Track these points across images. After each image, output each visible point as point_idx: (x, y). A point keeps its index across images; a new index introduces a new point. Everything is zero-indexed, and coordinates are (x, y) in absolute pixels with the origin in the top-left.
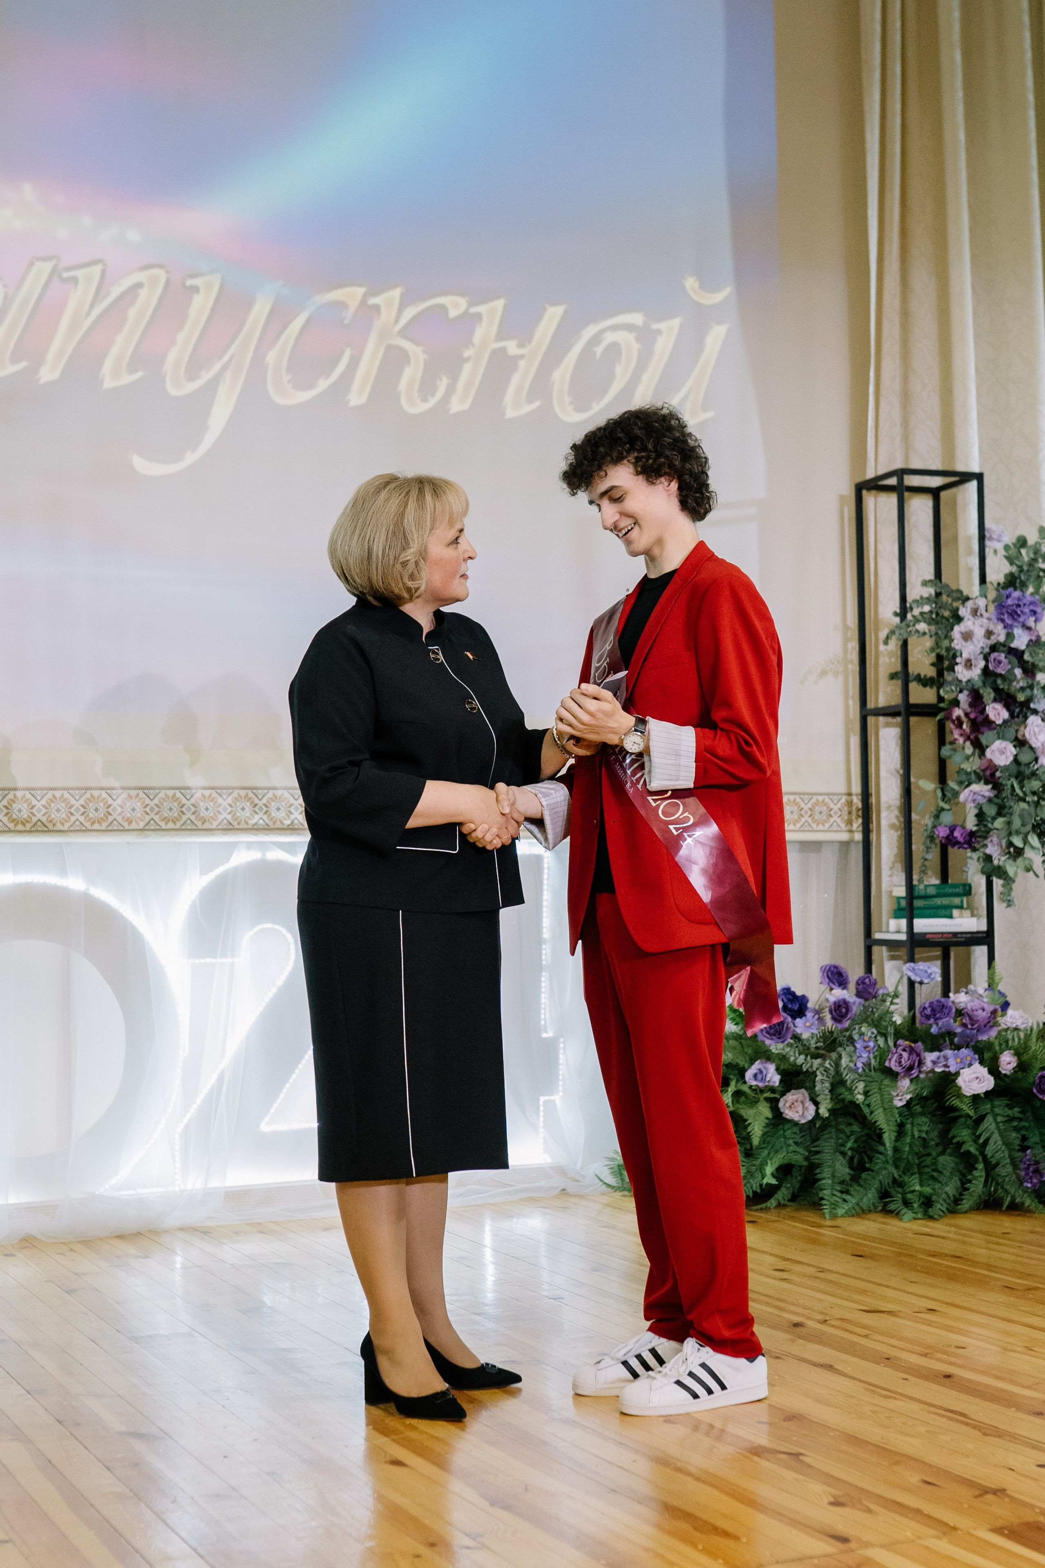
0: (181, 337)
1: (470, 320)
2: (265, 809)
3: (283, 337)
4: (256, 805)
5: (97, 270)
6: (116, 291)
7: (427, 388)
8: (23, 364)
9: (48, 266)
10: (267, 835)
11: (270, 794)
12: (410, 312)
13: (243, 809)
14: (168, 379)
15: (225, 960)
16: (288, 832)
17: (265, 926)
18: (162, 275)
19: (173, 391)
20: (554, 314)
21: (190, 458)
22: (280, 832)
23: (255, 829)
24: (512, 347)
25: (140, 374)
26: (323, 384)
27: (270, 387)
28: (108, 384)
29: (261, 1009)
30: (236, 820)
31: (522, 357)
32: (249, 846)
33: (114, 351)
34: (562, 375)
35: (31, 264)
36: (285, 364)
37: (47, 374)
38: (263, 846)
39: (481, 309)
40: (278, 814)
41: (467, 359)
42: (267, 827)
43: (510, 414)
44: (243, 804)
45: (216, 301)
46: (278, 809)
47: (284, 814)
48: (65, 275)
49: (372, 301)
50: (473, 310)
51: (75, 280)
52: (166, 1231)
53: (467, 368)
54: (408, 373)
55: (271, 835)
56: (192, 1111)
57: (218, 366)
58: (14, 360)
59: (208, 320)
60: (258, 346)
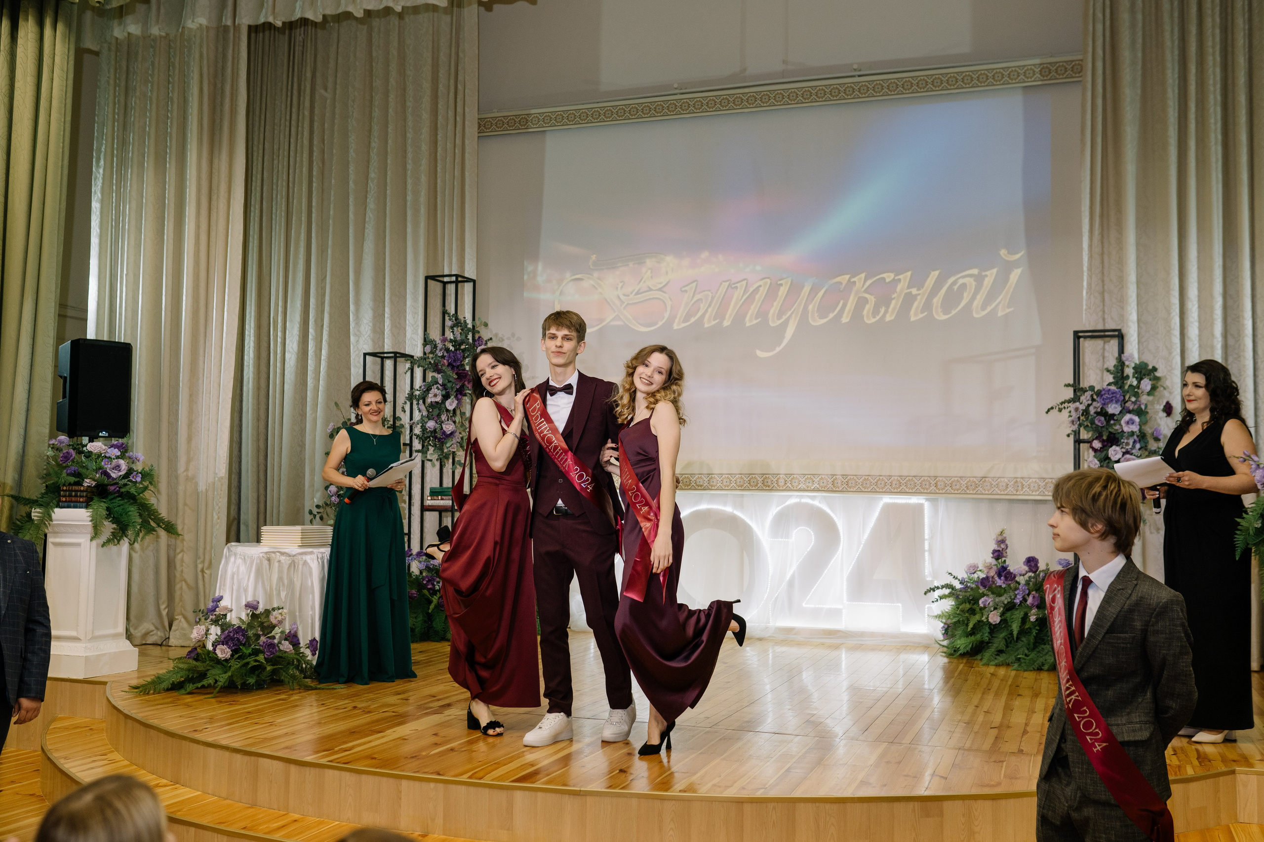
0: (775, 304)
1: (896, 282)
3: (815, 299)
5: (744, 283)
6: (751, 290)
7: (876, 311)
8: (718, 321)
9: (727, 283)
10: (804, 492)
12: (869, 282)
14: (770, 320)
15: (786, 540)
17: (802, 527)
18: (768, 281)
19: (772, 324)
20: (935, 274)
21: (778, 349)
23: (800, 490)
24: (914, 291)
25: (760, 320)
26: (831, 315)
27: (809, 319)
28: (748, 324)
29: (801, 560)
31: (919, 294)
33: (750, 312)
34: (937, 301)
35: (721, 284)
36: (816, 309)
37: (726, 323)
38: (802, 497)
39: (901, 277)
41: (894, 298)
43: (913, 319)
45: (789, 288)
48: (733, 286)
49: (853, 280)
50: (896, 278)
51: (736, 288)
53: (893, 302)
54: (867, 307)
57: (790, 313)
58: (715, 319)
59: (785, 297)
60: (805, 303)
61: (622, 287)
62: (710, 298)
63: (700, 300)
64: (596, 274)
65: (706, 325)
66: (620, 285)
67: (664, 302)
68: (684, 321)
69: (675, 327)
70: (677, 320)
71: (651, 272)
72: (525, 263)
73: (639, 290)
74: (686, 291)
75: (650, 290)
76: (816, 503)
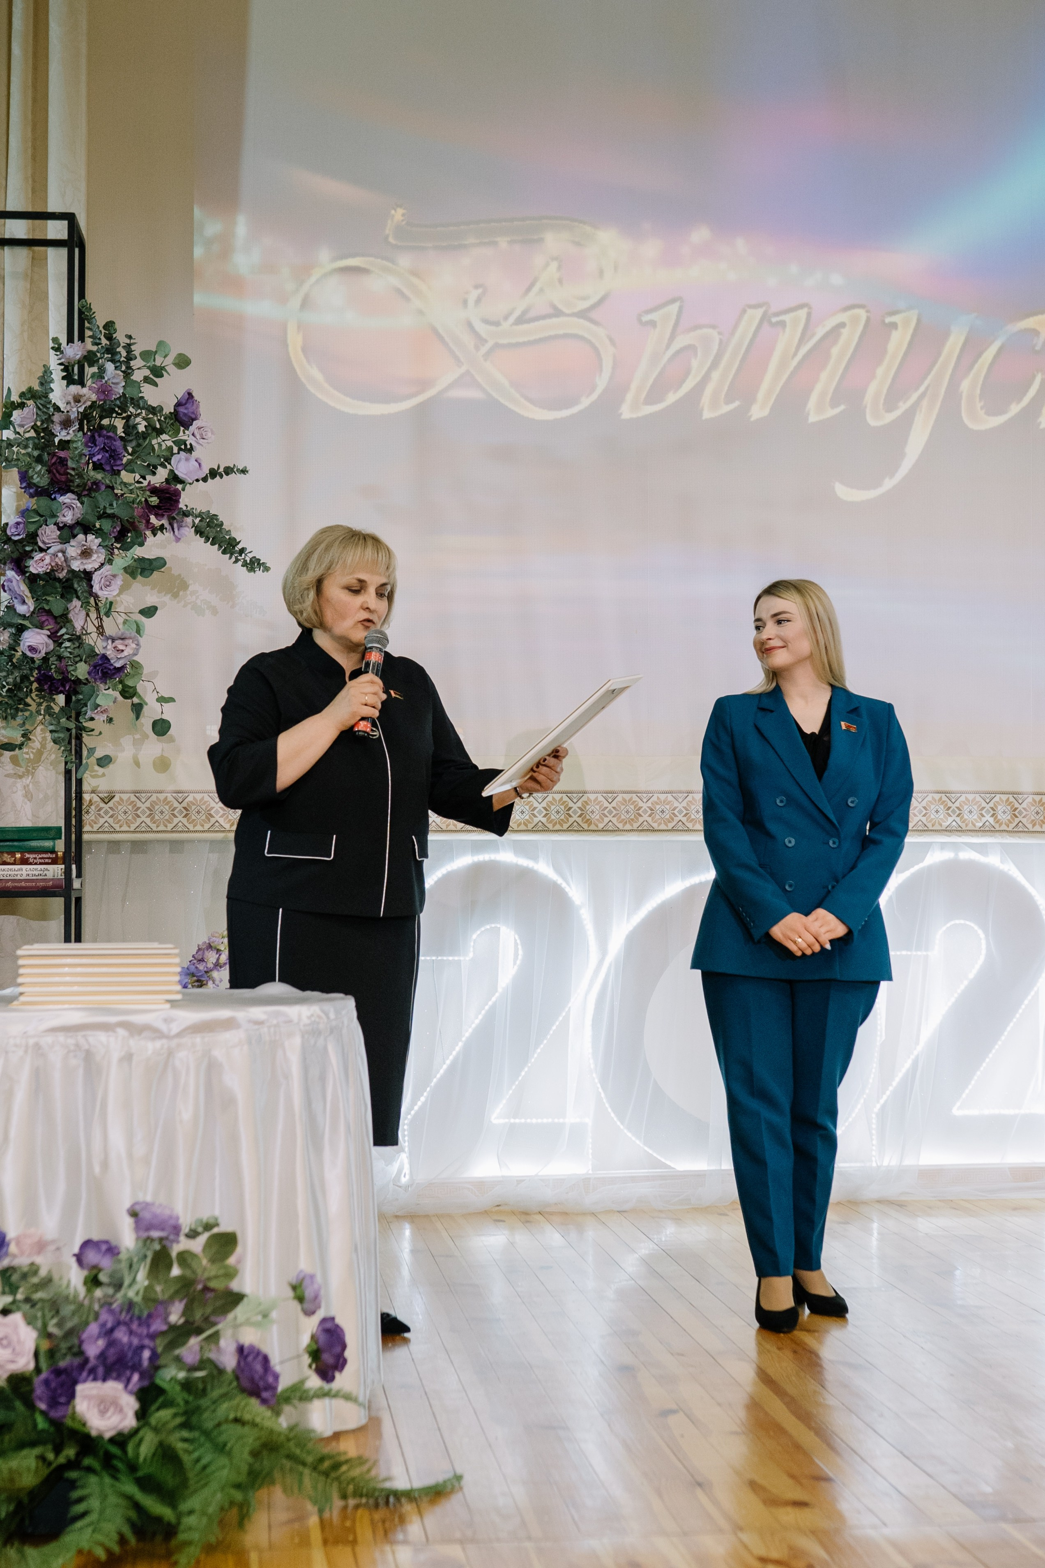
0: (880, 371)
2: (958, 812)
3: (976, 366)
4: (949, 808)
5: (803, 313)
6: (820, 332)
8: (737, 403)
9: (759, 313)
10: (960, 836)
11: (963, 798)
13: (937, 812)
14: (868, 411)
15: (919, 953)
16: (980, 834)
17: (957, 922)
18: (862, 314)
19: (872, 422)
21: (889, 484)
22: (972, 834)
23: (948, 831)
25: (842, 407)
26: (1015, 409)
27: (964, 414)
28: (813, 418)
29: (953, 1000)
30: (930, 822)
32: (943, 846)
33: (819, 388)
35: (744, 311)
36: (978, 391)
37: (758, 412)
38: (955, 847)
40: (971, 816)
42: (960, 829)
44: (937, 807)
45: (914, 335)
46: (971, 812)
47: (975, 817)
48: (774, 320)
51: (783, 324)
52: (864, 1203)
55: (963, 837)
56: (888, 1093)
57: (915, 396)
58: (728, 400)
59: (906, 354)
60: (952, 376)
61: (478, 301)
62: (715, 347)
63: (690, 348)
64: (405, 261)
65: (707, 415)
66: (474, 294)
67: (596, 349)
68: (651, 399)
69: (626, 412)
70: (629, 397)
71: (559, 268)
72: (197, 213)
73: (524, 313)
74: (653, 324)
75: (557, 313)
76: (994, 860)
